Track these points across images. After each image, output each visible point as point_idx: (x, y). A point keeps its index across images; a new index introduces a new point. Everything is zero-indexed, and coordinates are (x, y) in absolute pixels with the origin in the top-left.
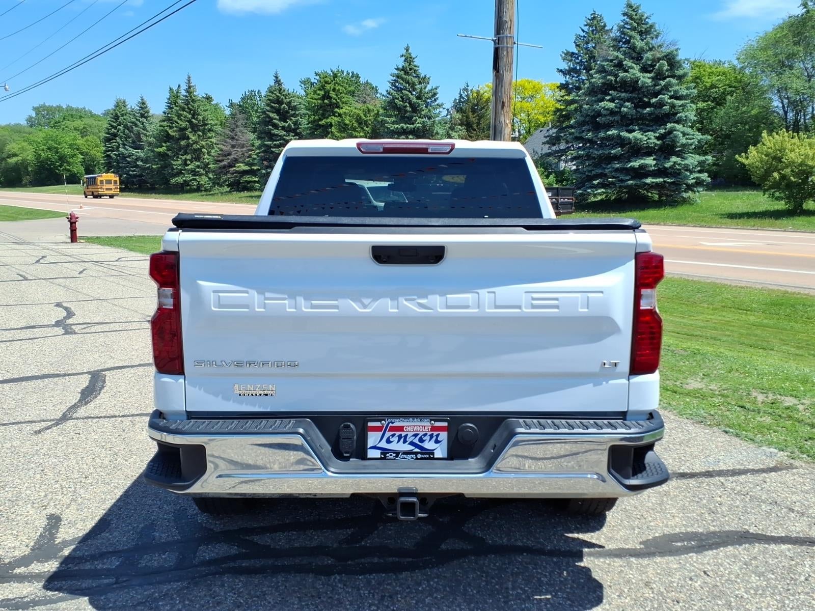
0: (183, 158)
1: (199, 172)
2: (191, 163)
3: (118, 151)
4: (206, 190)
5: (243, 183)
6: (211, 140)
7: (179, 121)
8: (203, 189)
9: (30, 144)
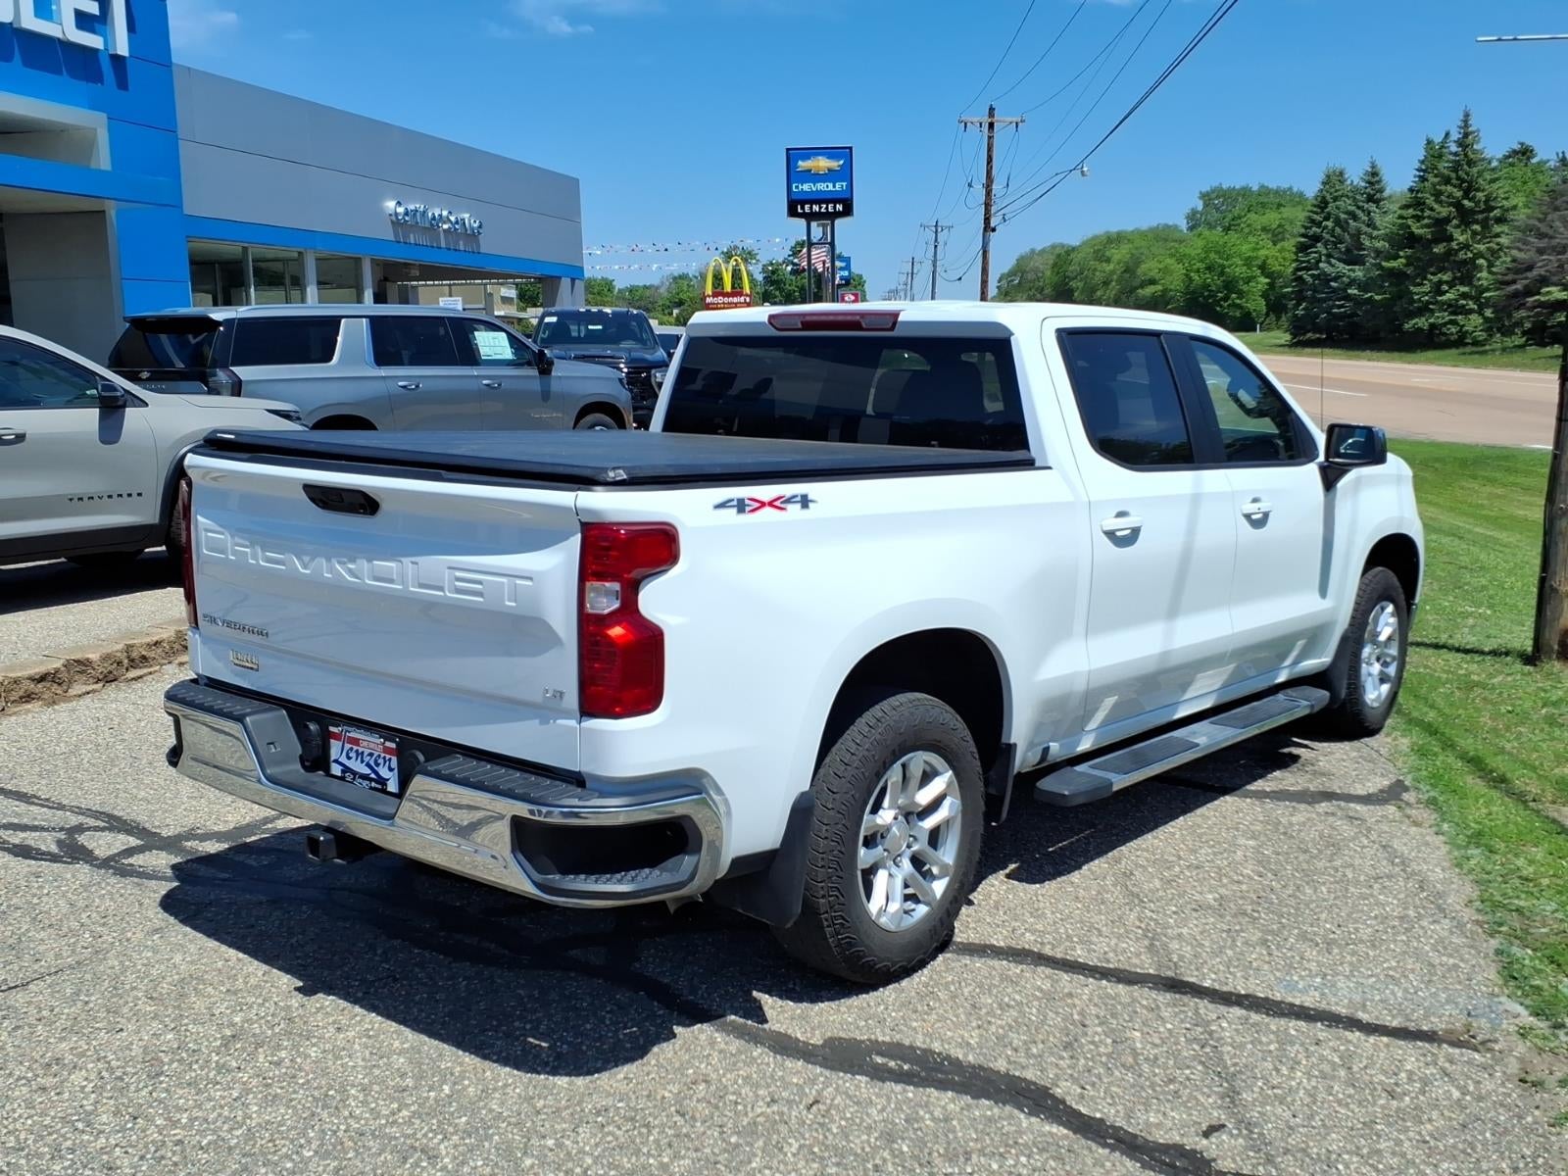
0: (1435, 279)
1: (1464, 306)
2: (1450, 288)
3: (1318, 268)
4: (1476, 343)
5: (1553, 327)
6: (1498, 240)
7: (1436, 206)
8: (1468, 341)
9: (1179, 261)
